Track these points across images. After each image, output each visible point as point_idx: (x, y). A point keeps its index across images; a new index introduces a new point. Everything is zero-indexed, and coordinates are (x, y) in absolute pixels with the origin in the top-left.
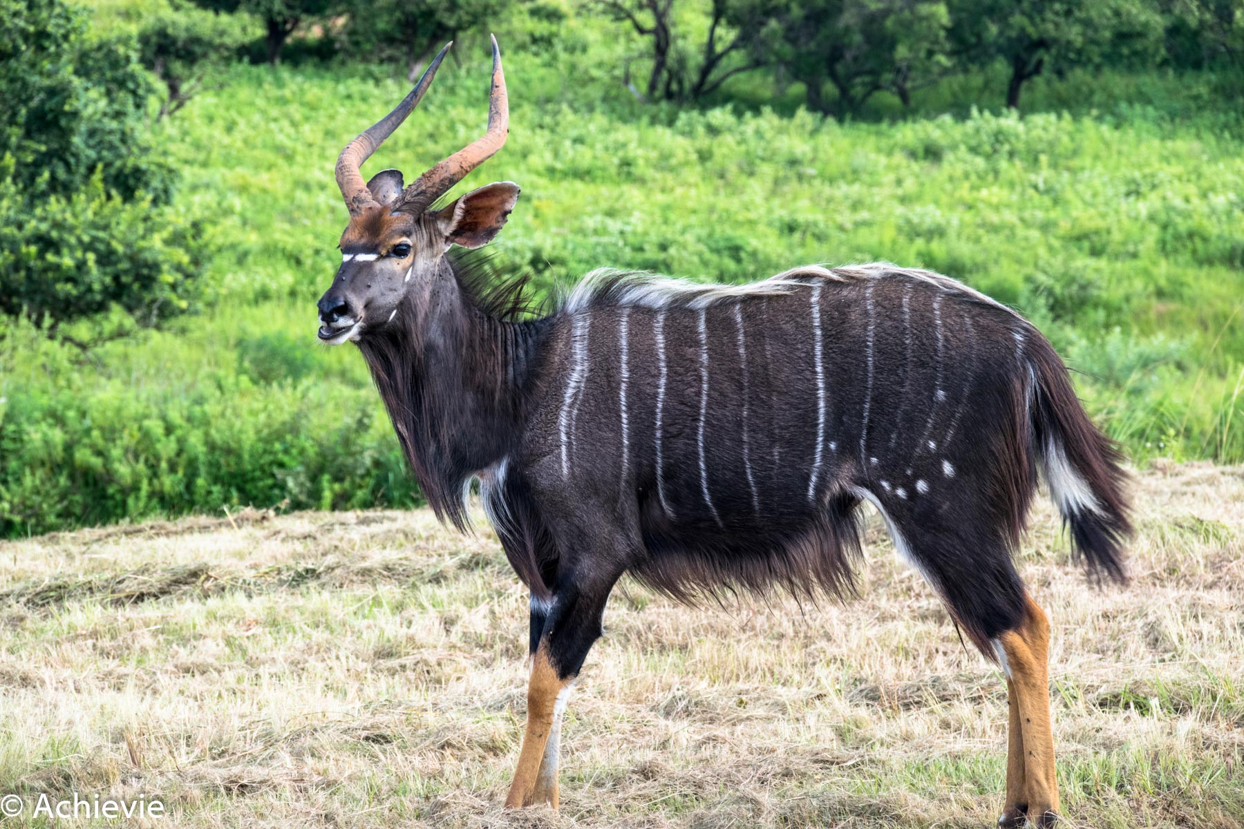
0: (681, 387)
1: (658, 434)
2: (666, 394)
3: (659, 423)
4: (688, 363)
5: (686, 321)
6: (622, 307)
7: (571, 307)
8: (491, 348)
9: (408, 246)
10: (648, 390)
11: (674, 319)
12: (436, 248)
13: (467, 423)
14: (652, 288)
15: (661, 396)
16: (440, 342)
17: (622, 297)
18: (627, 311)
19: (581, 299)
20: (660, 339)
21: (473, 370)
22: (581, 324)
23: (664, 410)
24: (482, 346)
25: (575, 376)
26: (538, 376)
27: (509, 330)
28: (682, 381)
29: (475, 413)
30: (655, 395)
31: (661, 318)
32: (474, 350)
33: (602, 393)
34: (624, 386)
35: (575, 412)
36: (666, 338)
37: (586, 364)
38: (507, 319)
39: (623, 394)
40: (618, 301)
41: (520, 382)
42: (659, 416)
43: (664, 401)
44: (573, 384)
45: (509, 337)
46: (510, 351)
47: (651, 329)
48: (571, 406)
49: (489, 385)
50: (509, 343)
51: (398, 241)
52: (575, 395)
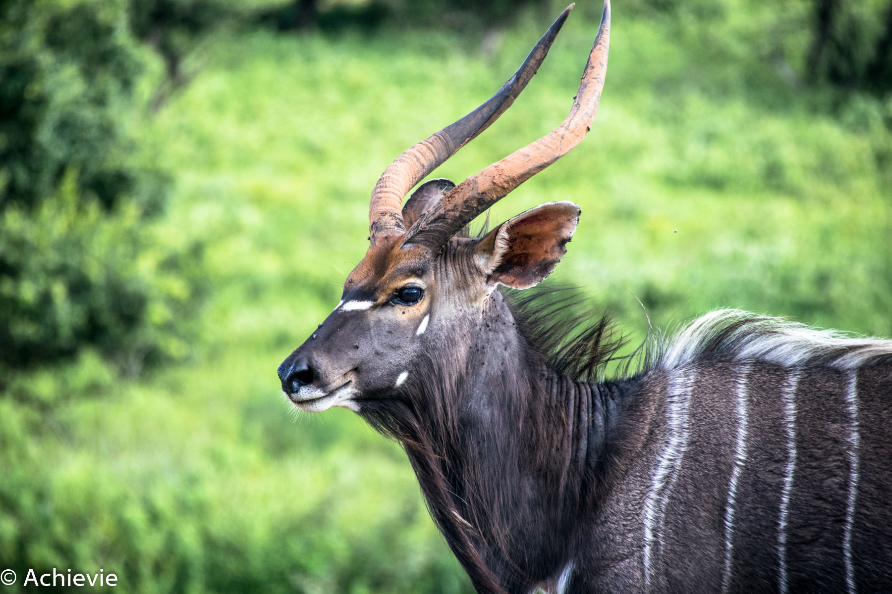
0: (819, 476)
1: (782, 538)
2: (794, 484)
3: (783, 524)
4: (829, 445)
5: (831, 386)
6: (741, 363)
7: (670, 361)
8: (560, 418)
9: (420, 290)
10: (770, 479)
11: (813, 382)
12: (472, 291)
13: (524, 519)
14: (783, 339)
15: (788, 488)
16: (486, 414)
17: (740, 350)
18: (746, 370)
19: (684, 351)
20: (791, 409)
21: (533, 448)
22: (680, 380)
23: (792, 506)
24: (548, 415)
25: (670, 451)
26: (618, 452)
27: (586, 391)
28: (818, 467)
29: (535, 504)
30: (779, 487)
31: (793, 380)
32: (535, 422)
33: (706, 476)
34: (737, 471)
35: (666, 500)
36: (799, 408)
37: (686, 435)
38: (583, 378)
39: (734, 481)
40: (734, 354)
41: (593, 461)
42: (784, 513)
43: (792, 494)
44: (665, 463)
45: (585, 399)
46: (585, 417)
47: (779, 395)
48: (660, 493)
49: (554, 467)
50: (584, 407)
51: (401, 283)
52: (667, 479)
